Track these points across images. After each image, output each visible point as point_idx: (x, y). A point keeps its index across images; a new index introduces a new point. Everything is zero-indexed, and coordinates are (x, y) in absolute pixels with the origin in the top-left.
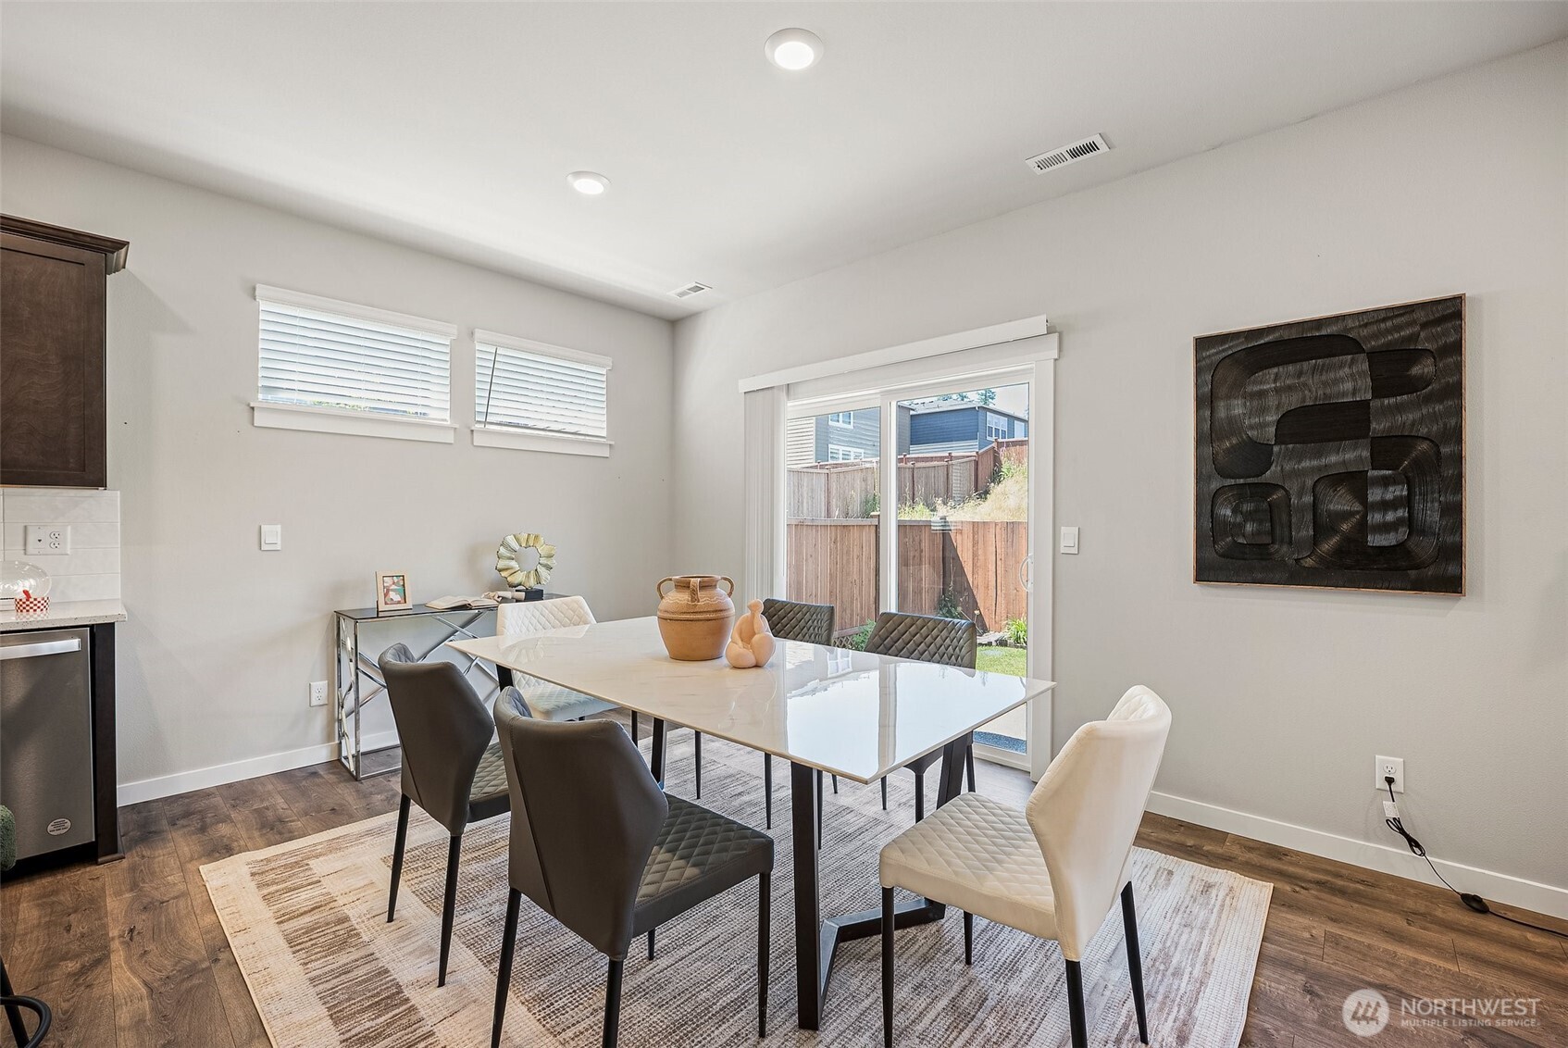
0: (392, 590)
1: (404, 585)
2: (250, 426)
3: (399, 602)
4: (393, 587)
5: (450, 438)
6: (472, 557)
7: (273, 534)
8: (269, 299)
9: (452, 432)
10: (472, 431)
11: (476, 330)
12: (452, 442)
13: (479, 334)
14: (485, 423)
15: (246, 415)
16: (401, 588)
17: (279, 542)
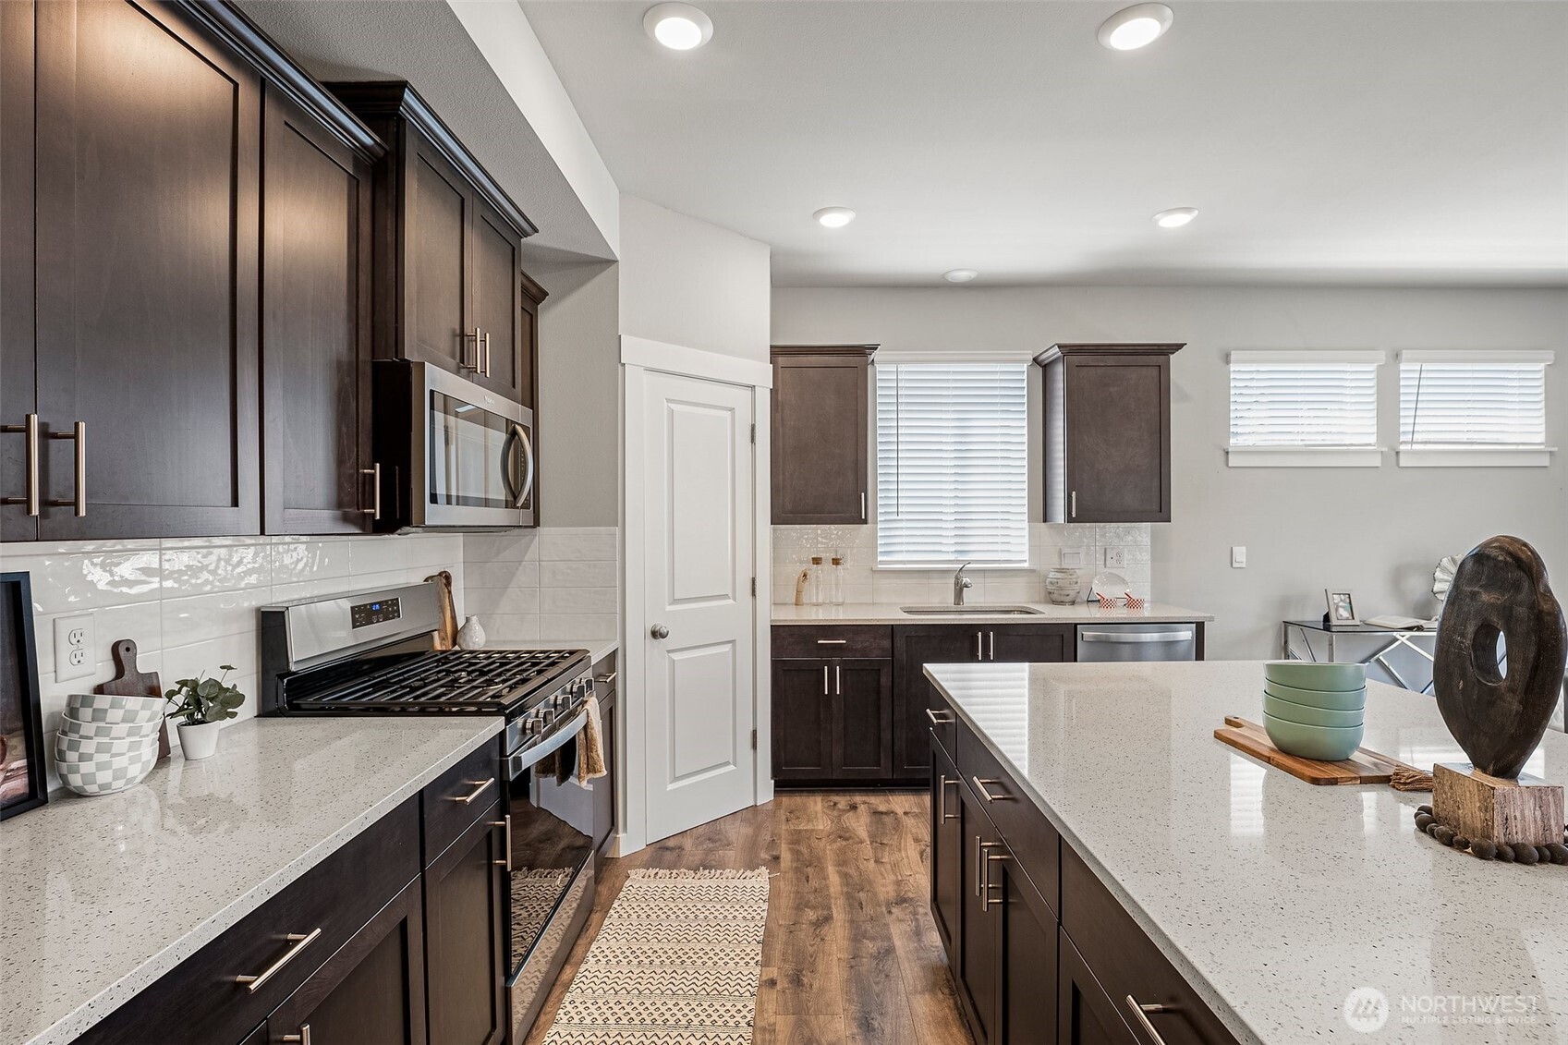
0: (1342, 607)
1: (1350, 603)
2: (1225, 467)
3: (1348, 619)
4: (1341, 604)
5: (1377, 461)
6: (1397, 577)
7: (1241, 554)
8: (1238, 362)
9: (1380, 456)
10: (1398, 453)
11: (1404, 351)
12: (1379, 465)
13: (1405, 354)
14: (1412, 442)
15: (1222, 458)
16: (1348, 605)
17: (1244, 560)
